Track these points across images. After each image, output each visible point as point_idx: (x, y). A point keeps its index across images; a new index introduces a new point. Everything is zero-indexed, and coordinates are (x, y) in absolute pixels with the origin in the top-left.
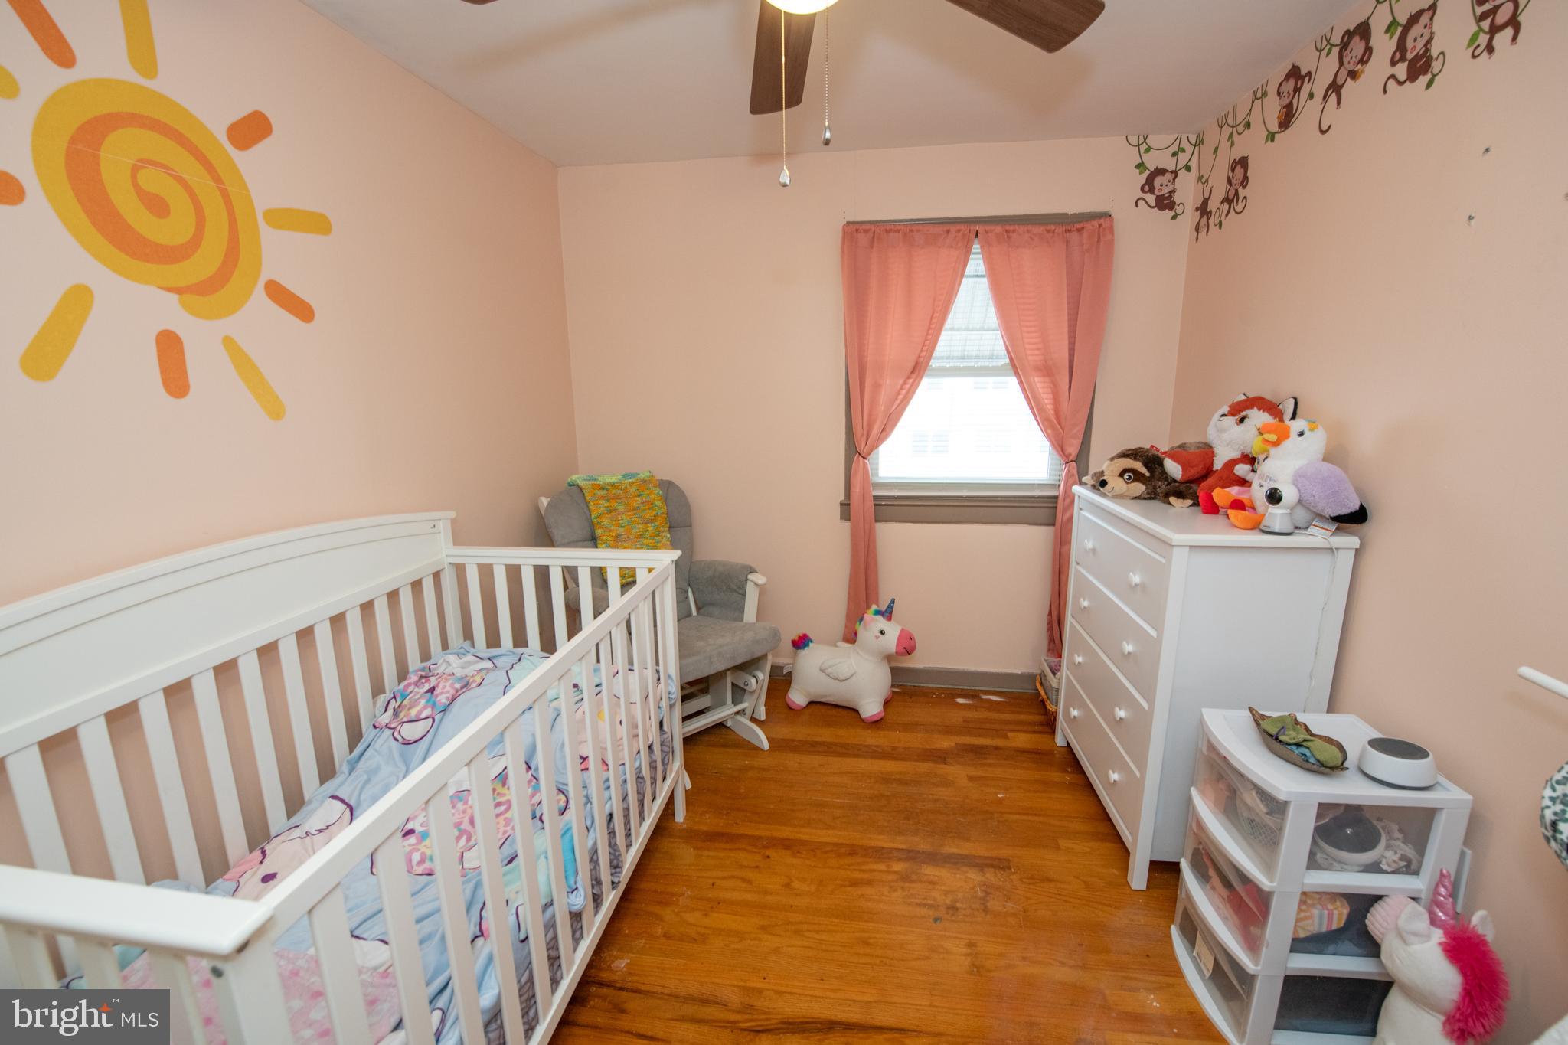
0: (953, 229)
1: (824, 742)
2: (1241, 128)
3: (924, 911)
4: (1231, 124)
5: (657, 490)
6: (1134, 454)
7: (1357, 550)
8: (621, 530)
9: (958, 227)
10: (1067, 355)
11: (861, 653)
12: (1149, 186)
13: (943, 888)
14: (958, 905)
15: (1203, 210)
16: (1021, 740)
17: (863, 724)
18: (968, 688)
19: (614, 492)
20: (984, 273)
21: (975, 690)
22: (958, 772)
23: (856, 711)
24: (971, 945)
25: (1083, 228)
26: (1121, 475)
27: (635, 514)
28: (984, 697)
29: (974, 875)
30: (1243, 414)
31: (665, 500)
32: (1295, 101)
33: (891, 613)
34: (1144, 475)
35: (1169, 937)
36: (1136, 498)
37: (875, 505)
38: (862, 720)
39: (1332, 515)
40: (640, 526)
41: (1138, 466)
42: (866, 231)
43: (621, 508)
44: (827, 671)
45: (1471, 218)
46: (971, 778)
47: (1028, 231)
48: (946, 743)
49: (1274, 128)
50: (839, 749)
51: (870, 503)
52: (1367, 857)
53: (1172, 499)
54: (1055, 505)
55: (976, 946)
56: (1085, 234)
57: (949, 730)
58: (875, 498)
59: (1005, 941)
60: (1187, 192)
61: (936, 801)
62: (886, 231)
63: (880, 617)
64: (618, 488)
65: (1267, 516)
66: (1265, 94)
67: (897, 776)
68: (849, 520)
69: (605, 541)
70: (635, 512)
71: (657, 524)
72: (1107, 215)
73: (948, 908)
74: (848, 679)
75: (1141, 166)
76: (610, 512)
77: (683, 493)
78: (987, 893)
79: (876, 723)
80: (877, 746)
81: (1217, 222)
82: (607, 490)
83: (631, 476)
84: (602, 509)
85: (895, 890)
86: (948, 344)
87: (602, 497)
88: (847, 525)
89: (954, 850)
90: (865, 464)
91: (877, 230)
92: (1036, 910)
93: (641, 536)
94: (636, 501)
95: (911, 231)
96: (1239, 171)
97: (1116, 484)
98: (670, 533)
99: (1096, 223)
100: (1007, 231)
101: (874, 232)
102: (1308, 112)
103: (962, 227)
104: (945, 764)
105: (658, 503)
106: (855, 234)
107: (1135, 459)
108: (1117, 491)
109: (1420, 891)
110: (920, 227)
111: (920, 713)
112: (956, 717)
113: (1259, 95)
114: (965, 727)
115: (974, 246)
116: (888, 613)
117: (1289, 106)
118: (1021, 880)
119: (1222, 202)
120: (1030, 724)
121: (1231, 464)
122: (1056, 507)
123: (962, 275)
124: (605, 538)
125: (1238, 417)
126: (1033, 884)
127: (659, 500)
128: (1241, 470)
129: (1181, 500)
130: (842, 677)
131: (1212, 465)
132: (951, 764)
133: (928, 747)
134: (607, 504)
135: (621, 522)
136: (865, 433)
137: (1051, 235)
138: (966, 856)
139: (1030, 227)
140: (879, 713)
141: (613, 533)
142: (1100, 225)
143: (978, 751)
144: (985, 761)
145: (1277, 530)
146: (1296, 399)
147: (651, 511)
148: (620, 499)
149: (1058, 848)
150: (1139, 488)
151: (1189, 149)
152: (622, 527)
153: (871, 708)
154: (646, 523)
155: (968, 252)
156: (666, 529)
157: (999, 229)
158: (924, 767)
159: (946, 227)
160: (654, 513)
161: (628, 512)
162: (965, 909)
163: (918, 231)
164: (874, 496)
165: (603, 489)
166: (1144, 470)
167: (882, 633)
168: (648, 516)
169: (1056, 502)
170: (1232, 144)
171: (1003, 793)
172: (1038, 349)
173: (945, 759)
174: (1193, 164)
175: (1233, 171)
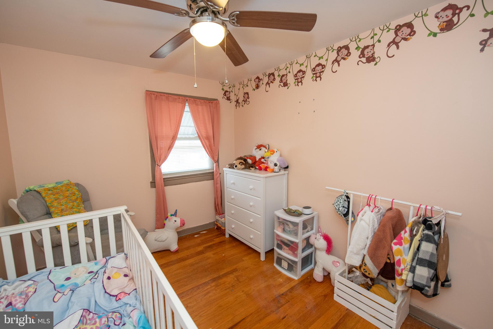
0: (180, 97)
1: (165, 263)
2: (245, 86)
3: (228, 290)
4: (243, 84)
5: (75, 188)
6: (241, 158)
7: (288, 174)
8: (63, 207)
9: (182, 97)
10: (212, 135)
11: (168, 230)
12: (225, 94)
13: (227, 283)
14: (234, 284)
15: (237, 101)
16: (217, 240)
17: (173, 253)
18: (195, 232)
19: (55, 191)
20: (190, 111)
21: (197, 232)
22: (210, 254)
23: (169, 250)
24: (243, 291)
25: (213, 102)
26: (239, 164)
27: (68, 199)
28: (201, 233)
29: (232, 276)
30: (260, 148)
31: (79, 191)
32: (259, 84)
33: (176, 214)
34: (244, 163)
35: (274, 267)
36: (242, 169)
37: (164, 181)
38: (172, 252)
39: (284, 167)
40: (71, 204)
41: (242, 161)
42: (154, 94)
43: (61, 197)
44: (157, 240)
45: (299, 113)
46: (214, 254)
47: (200, 101)
48: (200, 248)
49: (255, 88)
50: (171, 263)
51: (163, 180)
52: (307, 230)
53: (251, 168)
54: (213, 174)
55: (244, 291)
56: (213, 103)
57: (199, 245)
58: (164, 179)
59: (248, 286)
60: (233, 98)
61: (209, 264)
62: (161, 95)
63: (173, 217)
64: (56, 189)
65: (275, 169)
66: (251, 80)
67: (195, 263)
68: (155, 187)
69: (57, 213)
70: (68, 198)
71: (78, 201)
72: (217, 100)
73: (232, 286)
74: (166, 239)
75: (223, 89)
76: (56, 200)
77: (85, 188)
78: (237, 278)
79: (177, 252)
80: (182, 257)
81: (242, 105)
82: (52, 191)
83: (60, 183)
84: (52, 199)
85: (217, 290)
86: (182, 131)
87: (51, 194)
88: (154, 189)
89: (223, 273)
90: (160, 168)
91: (158, 95)
92: (249, 276)
93: (72, 208)
94: (67, 193)
95: (169, 96)
96: (246, 95)
97: (239, 166)
98: (83, 205)
99: (215, 101)
100: (195, 100)
101: (157, 95)
102: (263, 87)
103: (183, 97)
104: (204, 254)
105: (77, 193)
106: (150, 95)
107: (242, 160)
108: (239, 168)
109: (314, 232)
110: (171, 95)
111: (187, 244)
112: (198, 241)
113: (250, 80)
114: (202, 242)
115: (186, 104)
116: (175, 215)
117: (258, 84)
118: (242, 271)
119: (243, 101)
120: (218, 235)
121: (260, 159)
122: (213, 175)
123: (184, 111)
124: (56, 212)
125: (259, 149)
126: (244, 271)
127: (77, 191)
128: (263, 160)
129: (253, 168)
130: (164, 240)
131: (256, 160)
132: (206, 253)
133: (196, 251)
134: (54, 197)
135: (62, 203)
136: (159, 158)
137: (205, 103)
138: (226, 273)
139: (201, 100)
140: (178, 247)
141: (60, 209)
142: (216, 102)
143: (210, 247)
144: (214, 249)
145: (276, 172)
146: (268, 145)
147: (74, 196)
148: (59, 193)
149: (244, 260)
150: (243, 166)
151: (232, 87)
152: (63, 206)
153: (174, 247)
154: (73, 202)
155: (185, 105)
156: (82, 203)
157: (192, 99)
158: (200, 257)
159: (179, 97)
160: (76, 197)
161: (65, 198)
162: (236, 284)
163: (170, 97)
164: (163, 178)
165: (50, 190)
166: (244, 162)
167: (175, 221)
168: (74, 199)
169: (213, 173)
170: (244, 89)
171: (223, 254)
172: (205, 133)
173: (203, 252)
174: (233, 91)
175: (245, 95)
